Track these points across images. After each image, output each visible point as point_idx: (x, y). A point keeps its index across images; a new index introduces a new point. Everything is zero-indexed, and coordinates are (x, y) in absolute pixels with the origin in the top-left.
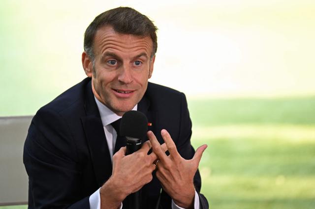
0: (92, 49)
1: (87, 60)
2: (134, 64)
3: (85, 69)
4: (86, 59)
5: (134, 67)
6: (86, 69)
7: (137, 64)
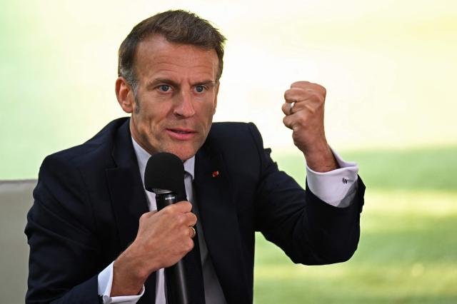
0: (132, 71)
1: (125, 89)
2: (195, 89)
3: (121, 103)
4: (122, 88)
5: (195, 94)
6: (124, 102)
7: (199, 91)
